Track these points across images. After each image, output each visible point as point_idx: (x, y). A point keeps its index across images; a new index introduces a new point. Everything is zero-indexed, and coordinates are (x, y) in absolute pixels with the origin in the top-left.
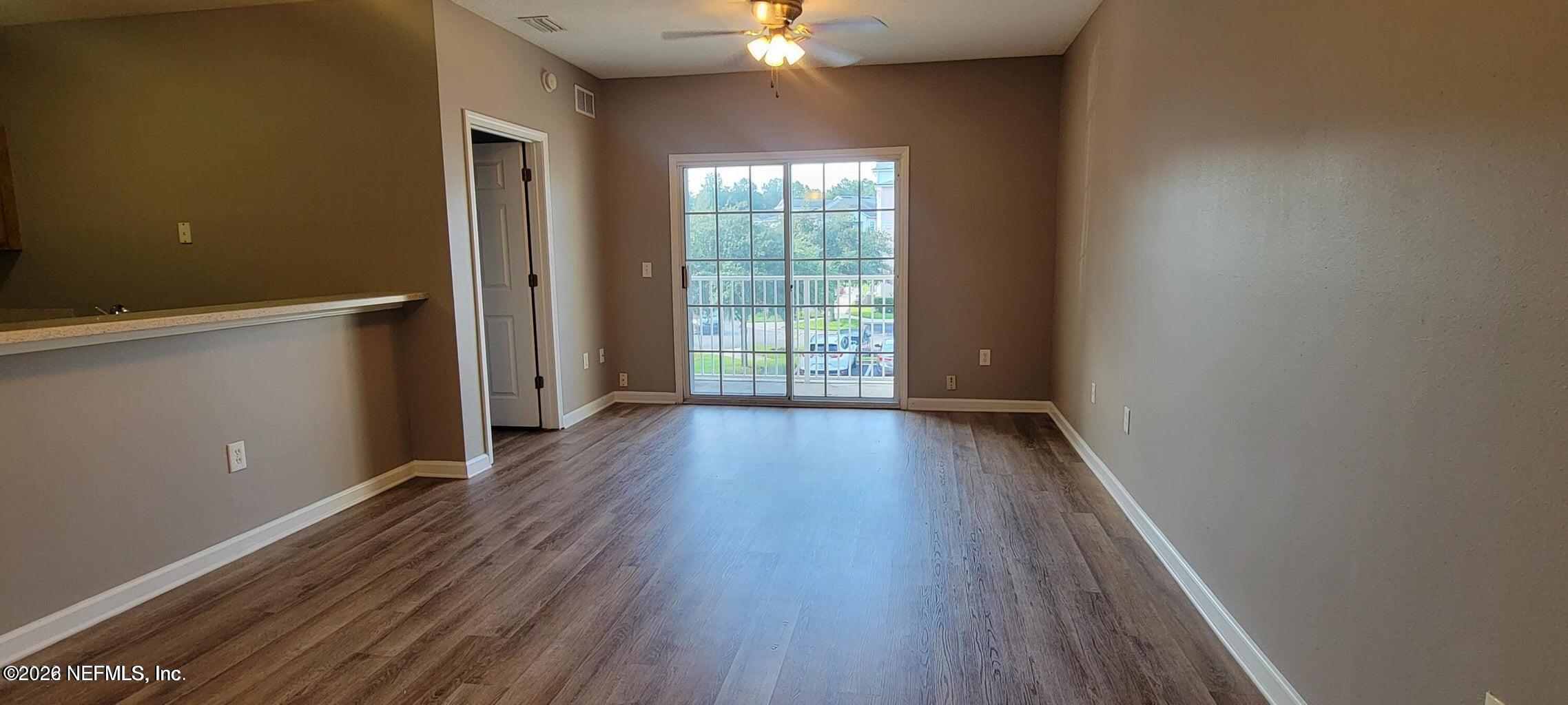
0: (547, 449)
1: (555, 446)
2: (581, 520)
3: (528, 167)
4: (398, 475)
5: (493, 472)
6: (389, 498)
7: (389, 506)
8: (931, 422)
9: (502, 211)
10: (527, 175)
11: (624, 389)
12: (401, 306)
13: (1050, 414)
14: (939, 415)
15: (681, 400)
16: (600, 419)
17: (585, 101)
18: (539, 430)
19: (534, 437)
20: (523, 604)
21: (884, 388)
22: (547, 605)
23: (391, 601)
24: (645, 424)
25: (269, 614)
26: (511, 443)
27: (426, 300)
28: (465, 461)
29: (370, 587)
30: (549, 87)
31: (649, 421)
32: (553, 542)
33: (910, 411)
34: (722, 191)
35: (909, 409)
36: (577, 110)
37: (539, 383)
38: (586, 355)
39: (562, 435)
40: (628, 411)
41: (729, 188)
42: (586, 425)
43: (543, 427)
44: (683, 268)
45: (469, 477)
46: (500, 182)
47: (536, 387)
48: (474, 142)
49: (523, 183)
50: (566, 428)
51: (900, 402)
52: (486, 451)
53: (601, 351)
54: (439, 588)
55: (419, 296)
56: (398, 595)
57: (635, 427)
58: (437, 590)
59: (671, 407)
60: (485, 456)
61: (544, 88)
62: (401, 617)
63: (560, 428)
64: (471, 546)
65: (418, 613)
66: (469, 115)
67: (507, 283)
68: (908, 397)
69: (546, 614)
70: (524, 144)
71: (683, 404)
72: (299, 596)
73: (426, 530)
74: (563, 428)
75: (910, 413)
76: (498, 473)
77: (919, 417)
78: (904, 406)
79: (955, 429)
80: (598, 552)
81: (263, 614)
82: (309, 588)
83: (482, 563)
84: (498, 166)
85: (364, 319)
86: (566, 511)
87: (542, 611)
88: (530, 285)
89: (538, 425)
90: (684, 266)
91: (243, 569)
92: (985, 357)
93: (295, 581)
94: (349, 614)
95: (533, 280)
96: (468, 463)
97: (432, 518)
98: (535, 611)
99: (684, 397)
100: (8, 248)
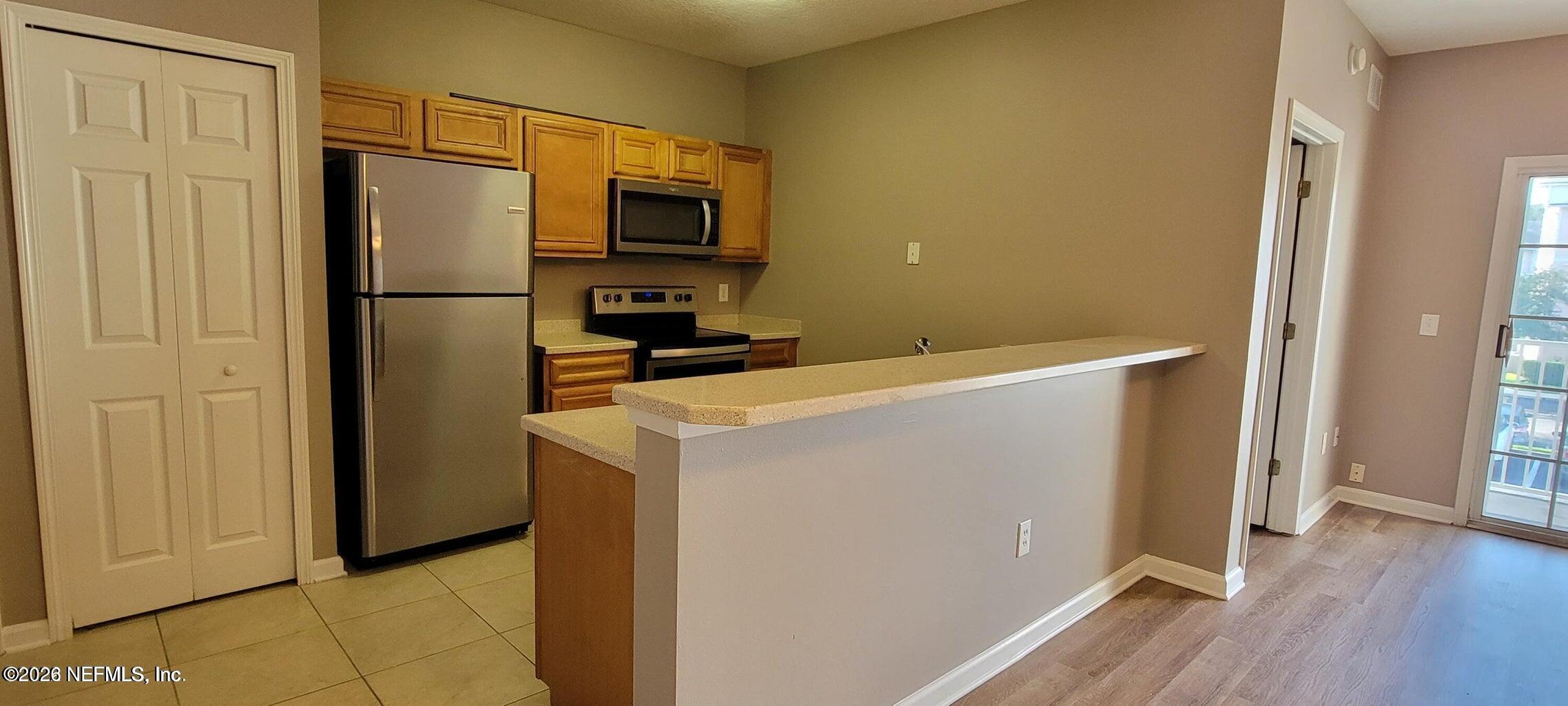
3: (1307, 180)
4: (1132, 571)
10: (1303, 189)
11: (1350, 484)
15: (1463, 521)
17: (1376, 87)
18: (1263, 531)
27: (1204, 353)
28: (1225, 574)
36: (1368, 102)
37: (1273, 467)
38: (1326, 434)
43: (1268, 527)
44: (1502, 327)
45: (1228, 596)
47: (1269, 473)
49: (1297, 200)
50: (1301, 534)
52: (1242, 562)
53: (1337, 430)
55: (1199, 348)
59: (1449, 528)
60: (1240, 569)
61: (1352, 68)
63: (1296, 533)
66: (1295, 107)
70: (1324, 150)
71: (1466, 527)
74: (1298, 534)
88: (1284, 337)
89: (1262, 524)
90: (1503, 323)
95: (1288, 331)
96: (1226, 578)
99: (1468, 517)
100: (760, 262)
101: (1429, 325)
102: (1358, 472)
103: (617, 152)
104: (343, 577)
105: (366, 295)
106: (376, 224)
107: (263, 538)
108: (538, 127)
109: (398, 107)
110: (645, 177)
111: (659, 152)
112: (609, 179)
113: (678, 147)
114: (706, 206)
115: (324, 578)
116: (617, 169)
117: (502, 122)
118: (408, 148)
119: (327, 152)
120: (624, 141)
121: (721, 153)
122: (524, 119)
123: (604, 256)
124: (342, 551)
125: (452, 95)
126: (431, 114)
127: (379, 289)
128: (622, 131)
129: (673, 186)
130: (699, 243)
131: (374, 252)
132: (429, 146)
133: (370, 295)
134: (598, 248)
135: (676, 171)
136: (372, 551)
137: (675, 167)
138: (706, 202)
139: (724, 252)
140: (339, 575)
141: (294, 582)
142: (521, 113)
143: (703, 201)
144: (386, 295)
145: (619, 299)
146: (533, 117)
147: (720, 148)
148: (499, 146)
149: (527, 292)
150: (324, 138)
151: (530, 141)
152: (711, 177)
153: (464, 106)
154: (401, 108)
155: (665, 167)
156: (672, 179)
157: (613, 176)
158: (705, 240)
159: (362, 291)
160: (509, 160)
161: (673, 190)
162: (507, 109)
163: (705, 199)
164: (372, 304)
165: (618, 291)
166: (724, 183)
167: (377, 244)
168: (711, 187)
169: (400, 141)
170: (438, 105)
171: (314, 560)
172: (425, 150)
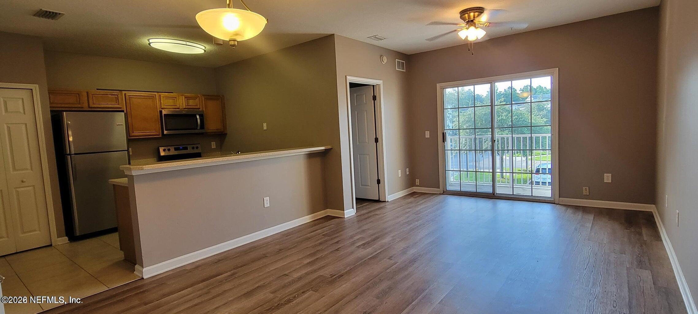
0: (379, 209)
1: (381, 208)
2: (378, 238)
3: (375, 95)
4: (322, 214)
5: (355, 216)
6: (316, 222)
7: (315, 225)
8: (570, 211)
9: (365, 113)
10: (374, 98)
11: (417, 186)
12: (324, 151)
13: (653, 212)
14: (577, 208)
15: (442, 192)
16: (405, 198)
17: (401, 65)
18: (378, 201)
19: (375, 204)
20: (343, 267)
21: (546, 192)
22: (351, 269)
23: (302, 258)
24: (422, 202)
25: (266, 256)
26: (366, 205)
27: (332, 148)
28: (344, 211)
29: (298, 253)
30: (383, 62)
31: (425, 200)
32: (364, 245)
33: (560, 204)
34: (498, 93)
35: (560, 203)
36: (397, 69)
37: (379, 182)
38: (400, 171)
39: (387, 204)
40: (418, 196)
41: (501, 92)
42: (398, 200)
43: (380, 200)
44: (443, 133)
45: (345, 217)
46: (365, 102)
47: (377, 183)
48: (350, 88)
49: (373, 101)
50: (389, 201)
51: (554, 199)
52: (353, 208)
53: (407, 169)
54: (318, 256)
55: (329, 147)
56: (304, 257)
57: (417, 202)
58: (318, 257)
59: (438, 195)
60: (353, 209)
61: (382, 62)
62: (303, 264)
63: (387, 201)
64: (334, 243)
65: (309, 264)
66: (348, 77)
67: (367, 142)
68: (559, 197)
69: (349, 272)
70: (373, 86)
71: (443, 194)
72: (277, 252)
73: (323, 235)
74: (388, 201)
75: (560, 206)
76: (357, 216)
77: (564, 208)
78: (557, 202)
79: (583, 216)
80: (378, 252)
81: (265, 256)
82: (280, 250)
83: (336, 250)
84: (364, 95)
85: (311, 156)
86: (375, 234)
87: (348, 270)
88: (375, 142)
89: (378, 199)
90: (443, 132)
91: (266, 240)
92: (608, 178)
93: (278, 247)
94: (289, 260)
95: (377, 140)
96: (345, 212)
97: (327, 231)
98: (346, 271)
99: (443, 191)
100: (224, 133)
101: (427, 134)
102: (418, 182)
103: (162, 102)
104: (68, 243)
105: (69, 155)
106: (70, 133)
107: (39, 232)
108: (130, 97)
109: (78, 95)
110: (174, 109)
111: (178, 100)
112: (160, 111)
113: (186, 98)
114: (198, 117)
115: (61, 243)
116: (162, 107)
117: (116, 96)
118: (83, 108)
119: (52, 111)
120: (164, 98)
121: (203, 98)
122: (125, 94)
123: (161, 136)
124: (67, 235)
125: (97, 89)
126: (90, 96)
127: (73, 152)
128: (163, 95)
129: (185, 111)
130: (197, 129)
131: (70, 142)
132: (91, 106)
133: (70, 154)
134: (157, 133)
135: (186, 106)
136: (78, 234)
137: (185, 104)
138: (198, 115)
139: (208, 131)
140: (67, 242)
141: (51, 245)
142: (124, 92)
143: (197, 115)
144: (75, 154)
145: (169, 150)
146: (128, 94)
147: (203, 97)
148: (116, 104)
149: (126, 149)
150: (50, 107)
151: (128, 101)
152: (200, 106)
153: (102, 92)
154: (79, 95)
155: (181, 105)
156: (185, 108)
157: (161, 110)
158: (199, 128)
159: (67, 153)
160: (121, 108)
161: (184, 112)
162: (118, 92)
163: (197, 114)
164: (71, 157)
165: (169, 147)
166: (205, 108)
167: (71, 139)
168: (201, 110)
169: (79, 106)
170: (93, 93)
171: (58, 238)
172: (89, 107)
